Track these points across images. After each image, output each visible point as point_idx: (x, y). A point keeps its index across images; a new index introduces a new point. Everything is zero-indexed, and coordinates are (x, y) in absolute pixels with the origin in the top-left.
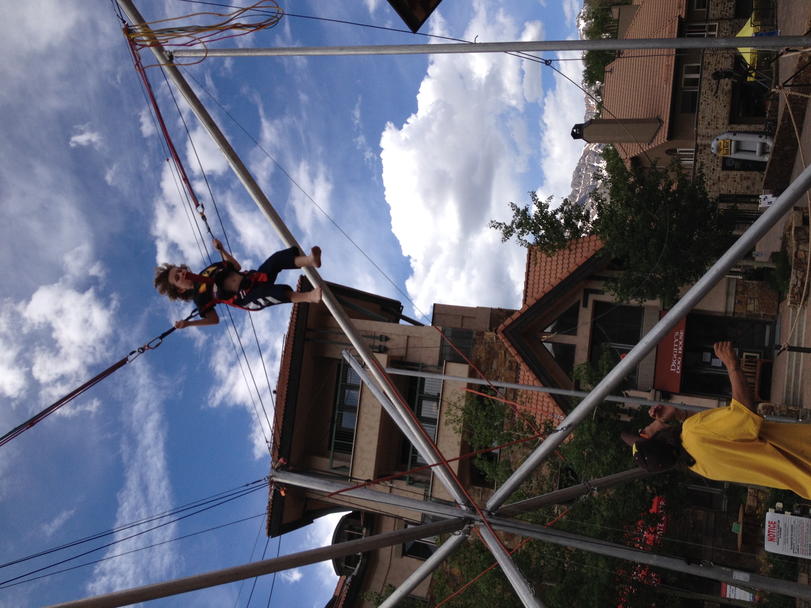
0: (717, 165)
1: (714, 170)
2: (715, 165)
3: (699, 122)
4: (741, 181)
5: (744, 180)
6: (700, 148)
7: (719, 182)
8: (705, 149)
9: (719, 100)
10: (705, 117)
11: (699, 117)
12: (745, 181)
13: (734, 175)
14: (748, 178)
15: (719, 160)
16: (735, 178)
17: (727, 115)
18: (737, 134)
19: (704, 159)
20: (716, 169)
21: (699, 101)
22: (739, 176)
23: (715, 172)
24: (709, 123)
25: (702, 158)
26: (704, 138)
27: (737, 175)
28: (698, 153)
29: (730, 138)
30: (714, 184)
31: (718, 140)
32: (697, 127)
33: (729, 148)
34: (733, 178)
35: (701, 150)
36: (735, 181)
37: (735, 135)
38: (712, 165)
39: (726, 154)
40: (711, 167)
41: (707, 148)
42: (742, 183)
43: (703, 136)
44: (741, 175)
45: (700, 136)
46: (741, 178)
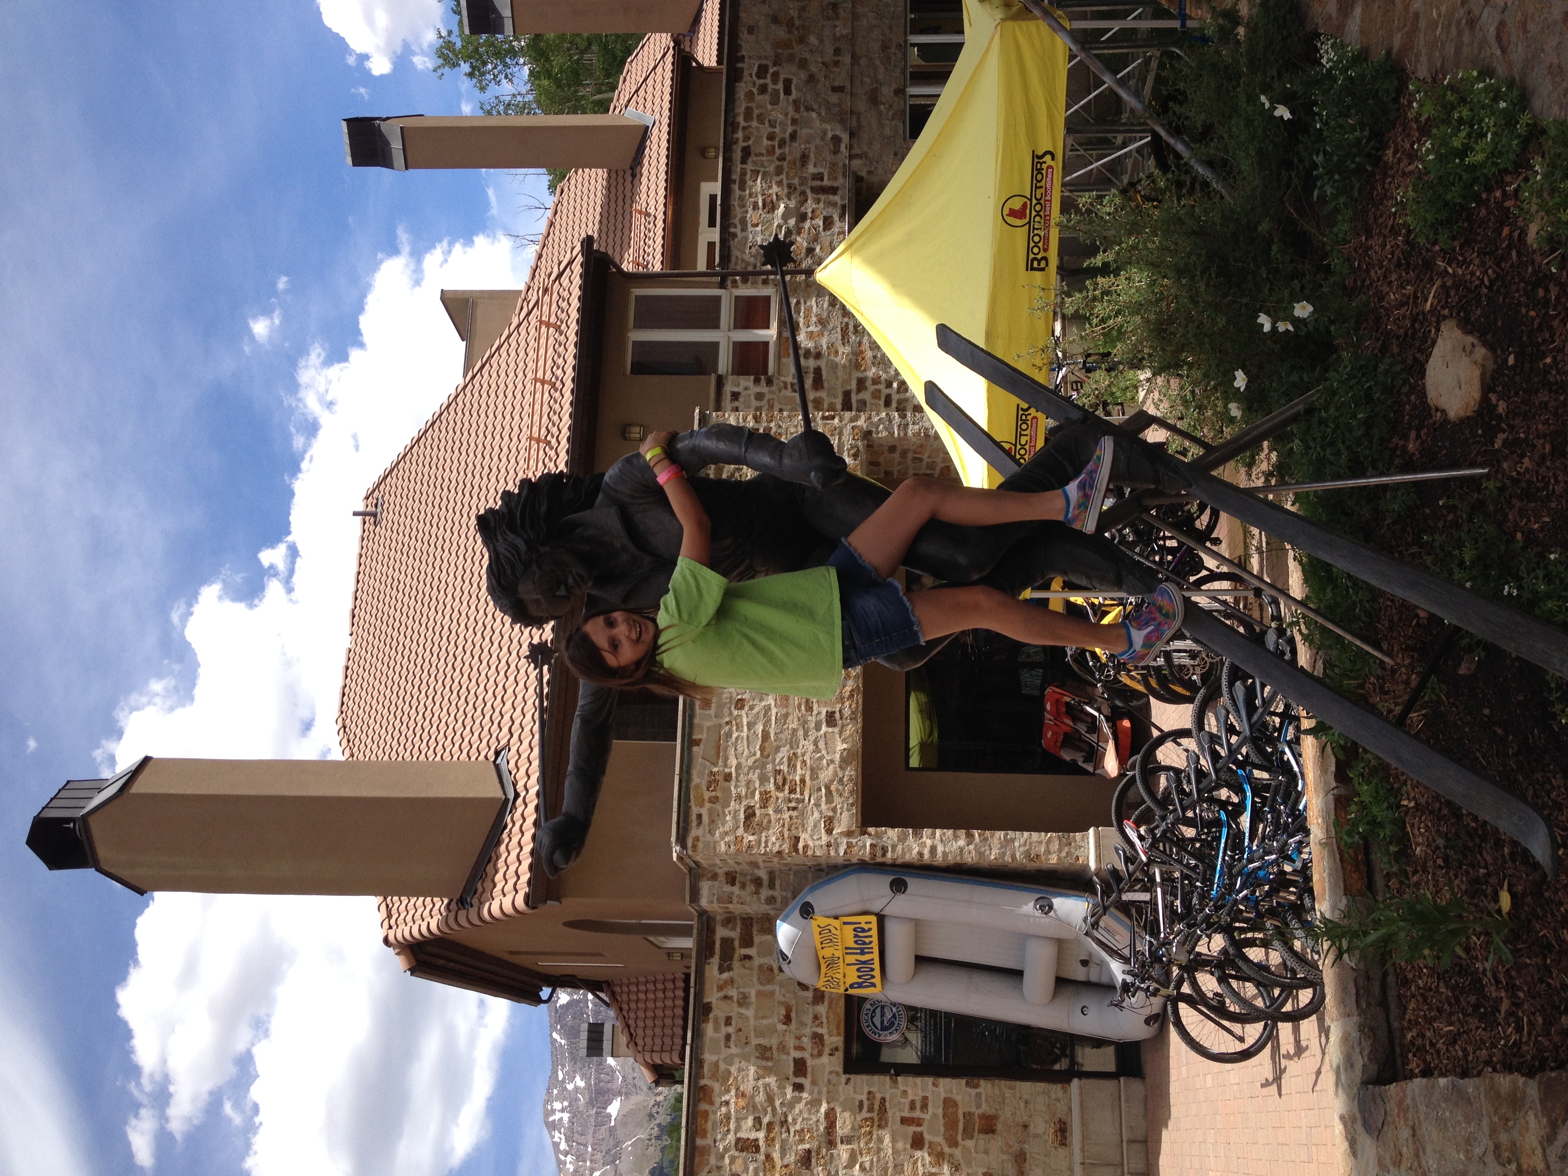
0: (818, 1039)
1: (800, 1067)
2: (806, 1041)
3: (695, 810)
4: (953, 1143)
5: (968, 1134)
6: (721, 932)
7: (831, 1144)
8: (747, 942)
10: (728, 777)
11: (695, 780)
12: (970, 1143)
13: (912, 1106)
14: (989, 1126)
15: (822, 1009)
16: (918, 1122)
17: (850, 772)
18: (914, 884)
19: (743, 1001)
20: (810, 1062)
22: (935, 1110)
23: (806, 1082)
24: (750, 814)
25: (733, 992)
26: (736, 890)
27: (924, 1107)
28: (715, 961)
29: (876, 907)
30: (806, 1159)
31: (807, 911)
32: (682, 840)
33: (876, 956)
34: (904, 1121)
35: (727, 943)
36: (918, 1142)
37: (899, 886)
38: (791, 1043)
39: (860, 986)
40: (782, 1048)
41: (757, 939)
42: (957, 1152)
43: (731, 879)
44: (949, 1103)
45: (714, 877)
46: (951, 1123)
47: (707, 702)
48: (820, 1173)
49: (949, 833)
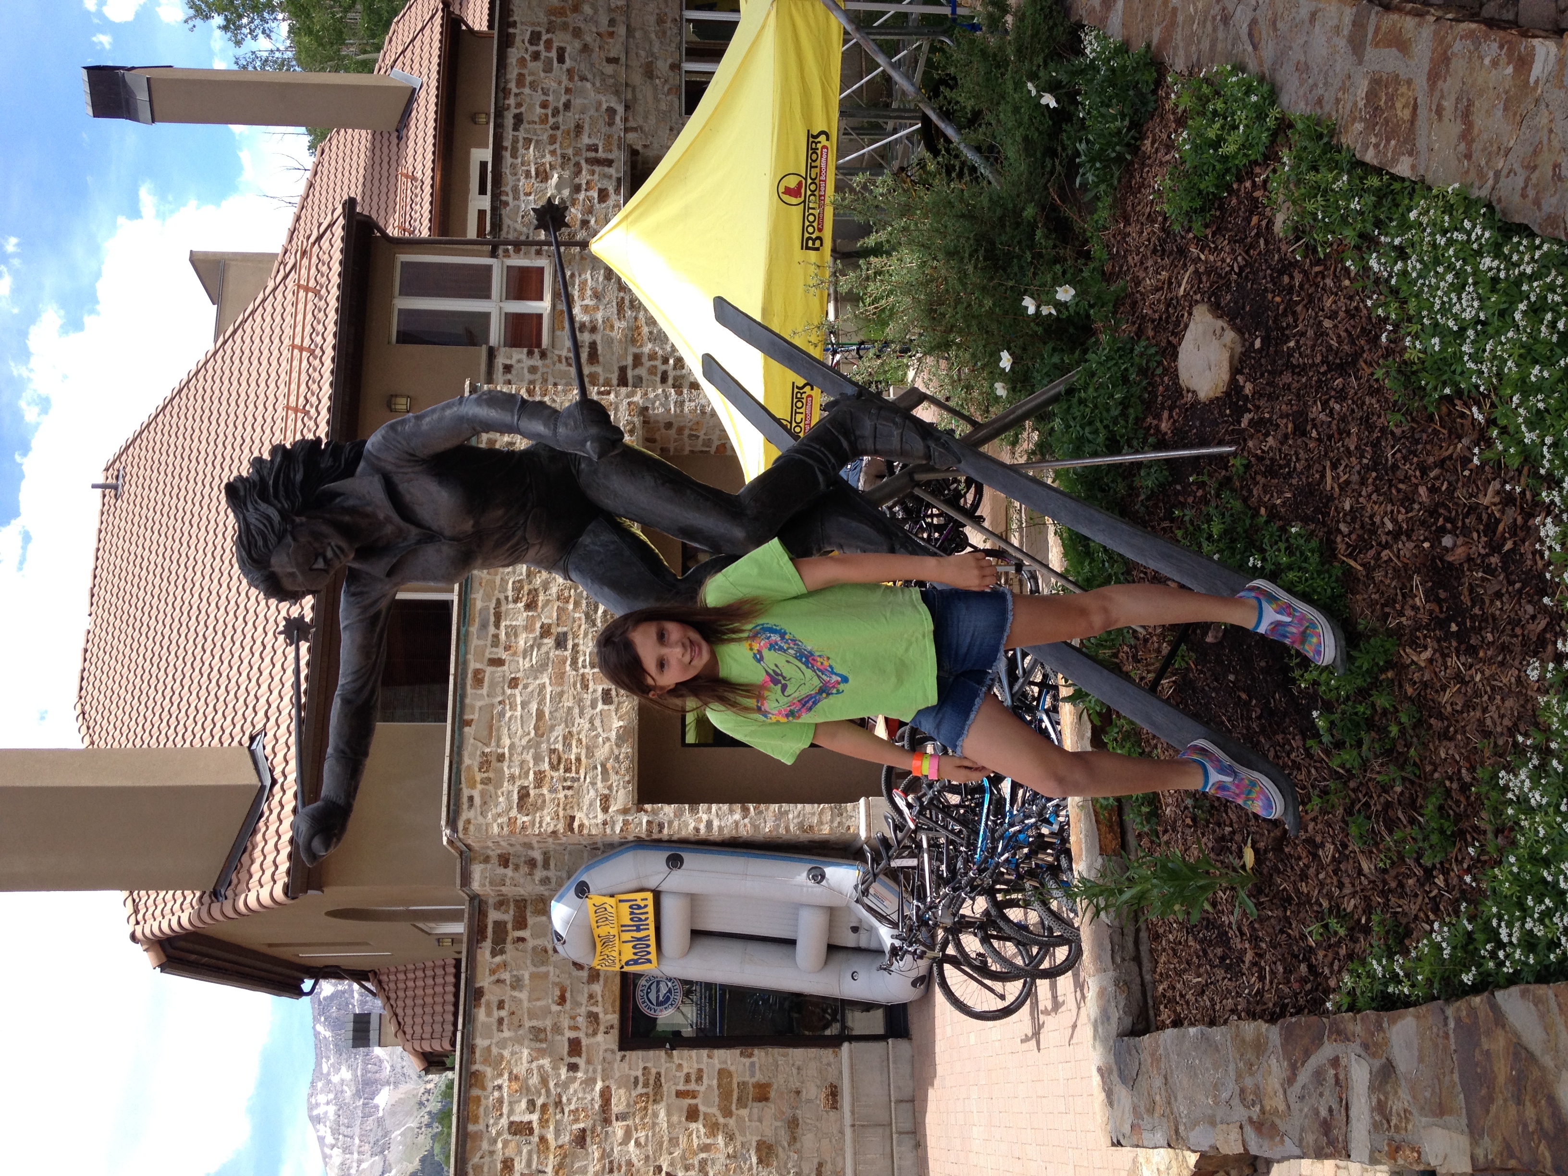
0: (593, 1018)
1: (575, 1047)
2: (581, 1021)
3: (466, 792)
4: (727, 1113)
5: (742, 1103)
6: (493, 915)
7: (607, 1121)
8: (520, 923)
9: (574, 662)
10: (501, 758)
11: (467, 761)
12: (744, 1112)
13: (687, 1079)
14: (762, 1094)
15: (597, 988)
16: (693, 1095)
17: (627, 749)
18: (690, 859)
19: (517, 984)
20: (584, 1042)
21: (462, 664)
22: (710, 1081)
23: (581, 1061)
24: (524, 794)
25: (506, 976)
26: (509, 872)
27: (699, 1079)
28: (487, 945)
29: (652, 883)
30: (581, 1139)
31: (582, 890)
32: (452, 823)
33: (652, 932)
34: (680, 1094)
35: (500, 926)
36: (692, 1115)
37: (675, 862)
38: (566, 1023)
39: (636, 962)
40: (557, 1029)
41: (531, 920)
42: (732, 1122)
43: (504, 861)
44: (724, 1074)
45: (487, 860)
46: (725, 1094)
47: (479, 681)
48: (595, 1151)
49: (725, 807)
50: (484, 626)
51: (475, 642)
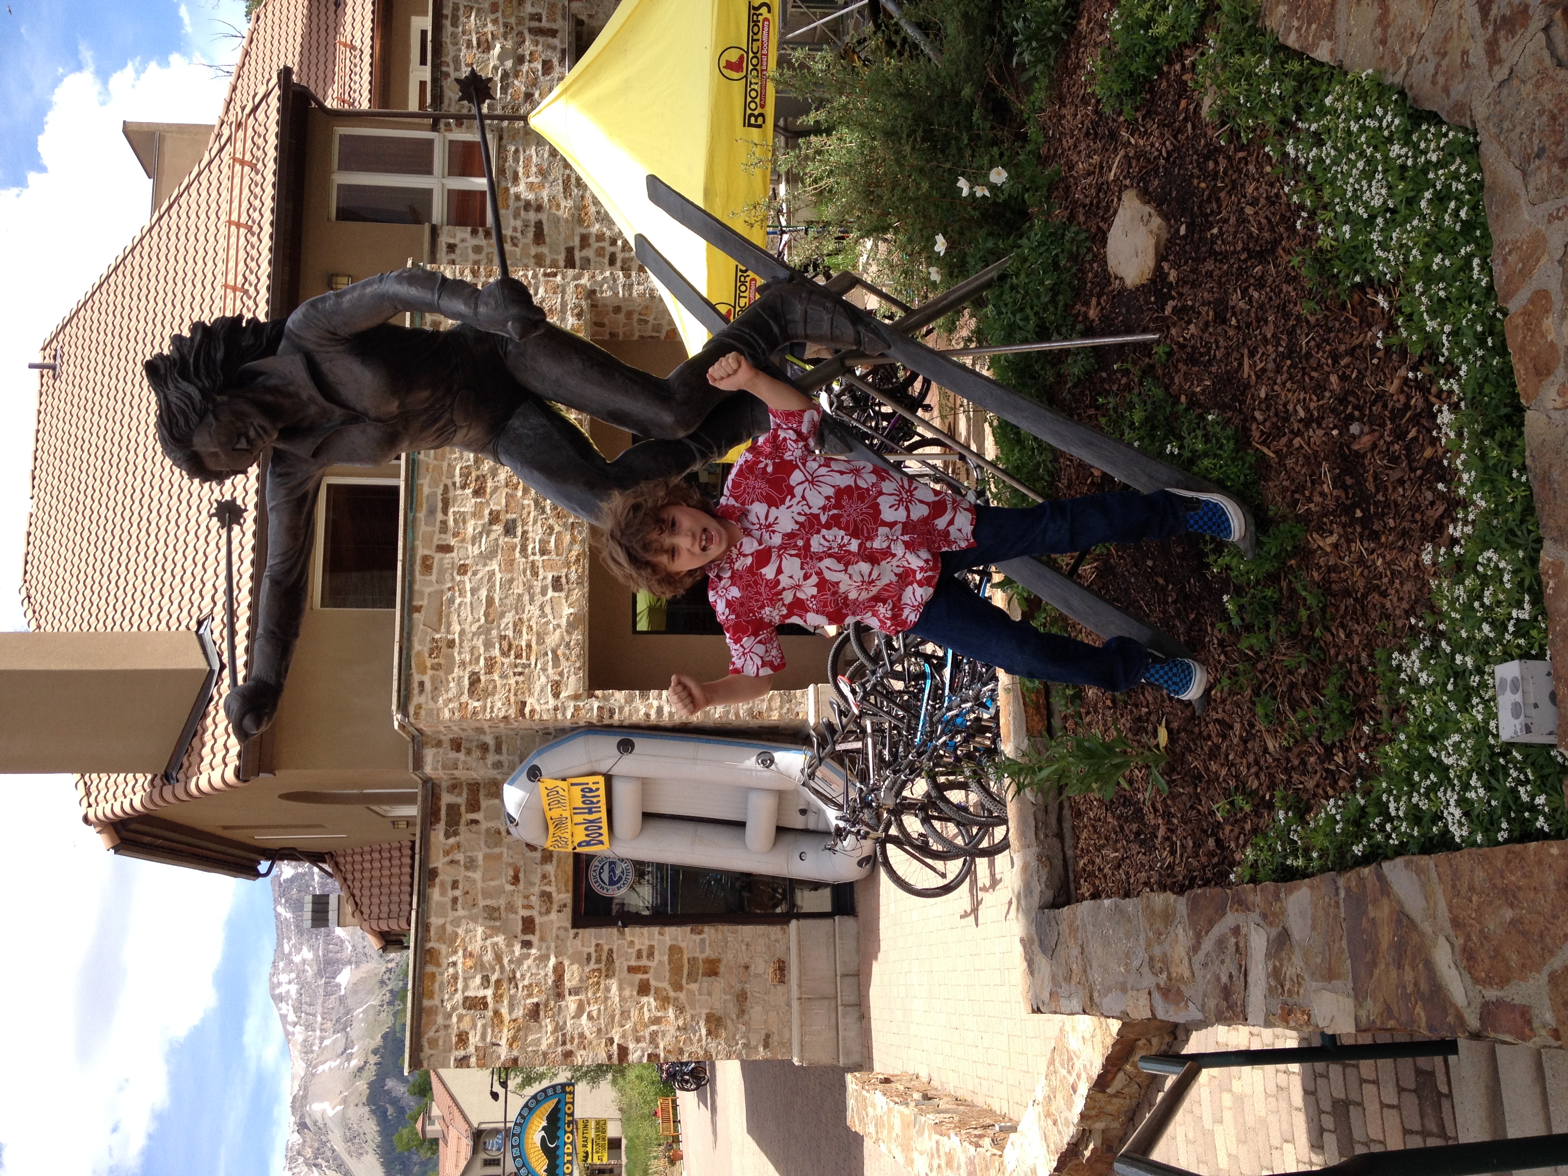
0: (546, 897)
1: (529, 925)
2: (534, 900)
3: (416, 678)
4: (678, 987)
5: (692, 977)
6: (446, 798)
7: (559, 996)
8: (474, 806)
9: (524, 549)
10: (451, 644)
11: (417, 647)
12: (694, 987)
13: (639, 955)
14: (712, 969)
15: (550, 868)
16: (645, 970)
17: (577, 636)
18: (640, 743)
19: (471, 864)
20: (537, 920)
21: (410, 550)
22: (661, 957)
23: (534, 939)
24: (475, 680)
25: (460, 857)
26: (461, 756)
27: (651, 955)
28: (441, 827)
29: (604, 767)
30: (535, 1013)
31: (534, 774)
32: (403, 707)
33: (603, 815)
34: (631, 970)
35: (453, 809)
36: (644, 989)
37: (626, 746)
38: (519, 902)
39: (588, 844)
40: (510, 908)
41: (484, 803)
42: (682, 996)
43: (456, 745)
44: (674, 950)
45: (439, 744)
46: (676, 969)
47: (427, 567)
48: (548, 1024)
50: (432, 512)
51: (423, 528)
